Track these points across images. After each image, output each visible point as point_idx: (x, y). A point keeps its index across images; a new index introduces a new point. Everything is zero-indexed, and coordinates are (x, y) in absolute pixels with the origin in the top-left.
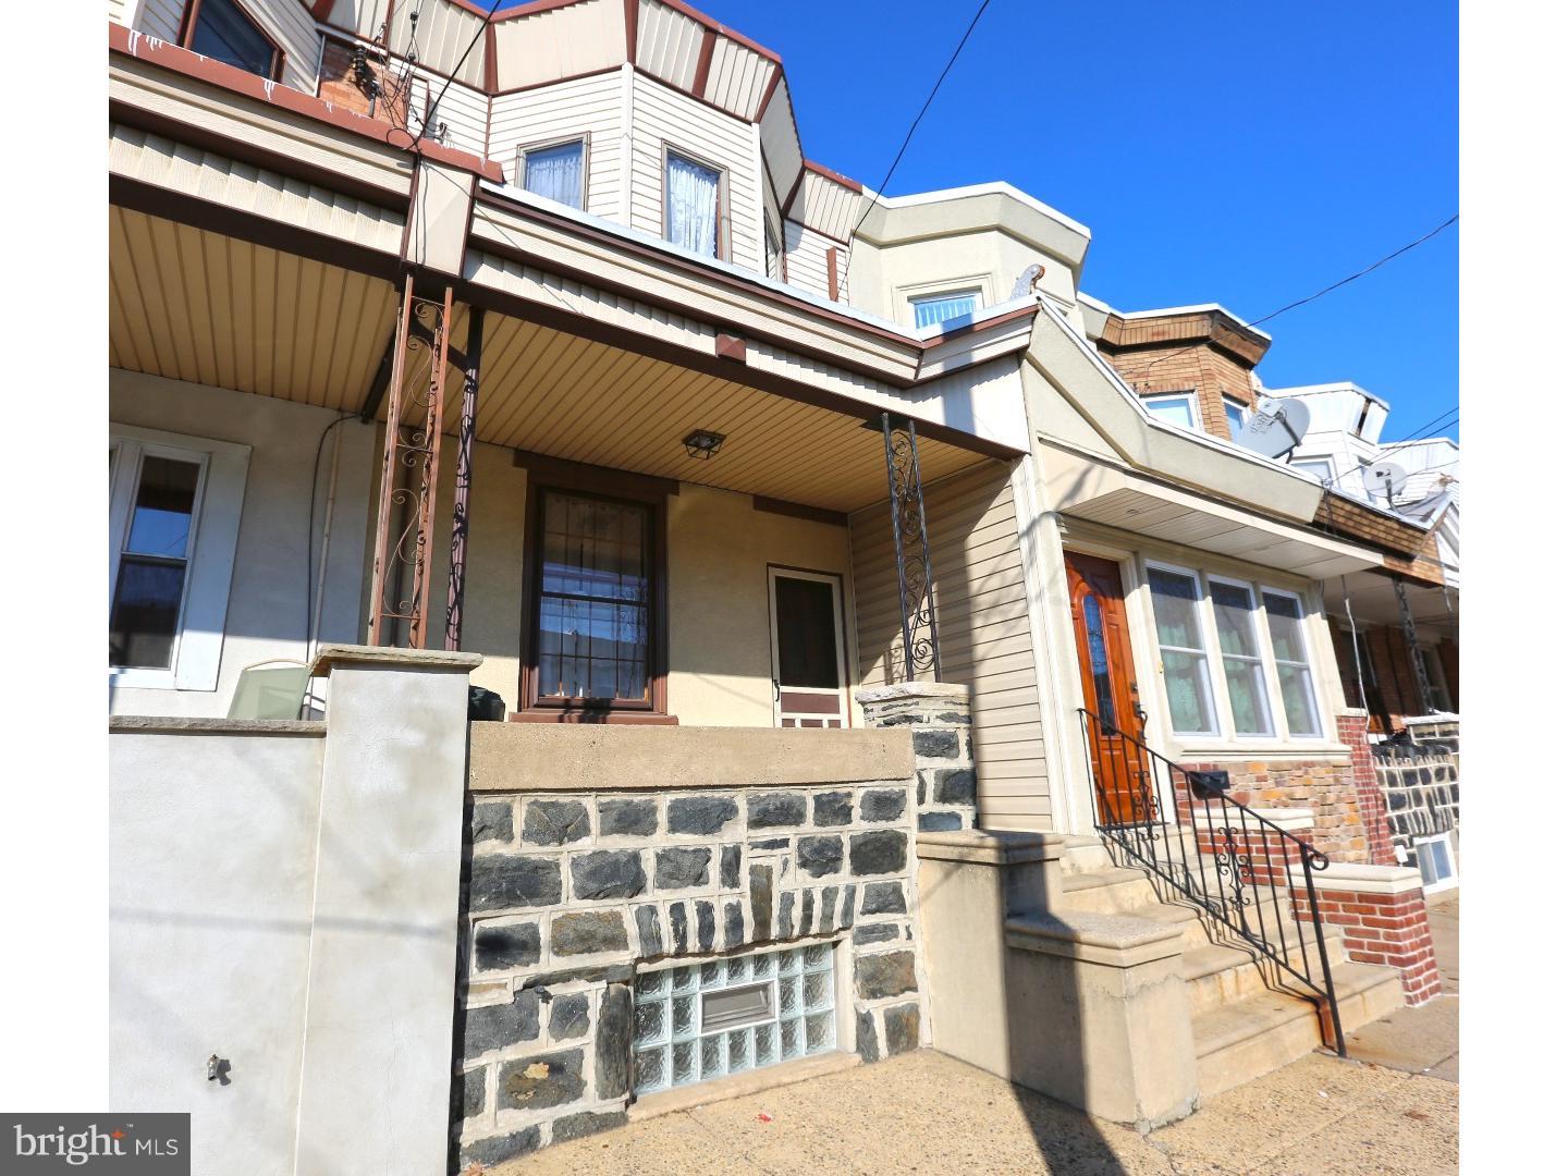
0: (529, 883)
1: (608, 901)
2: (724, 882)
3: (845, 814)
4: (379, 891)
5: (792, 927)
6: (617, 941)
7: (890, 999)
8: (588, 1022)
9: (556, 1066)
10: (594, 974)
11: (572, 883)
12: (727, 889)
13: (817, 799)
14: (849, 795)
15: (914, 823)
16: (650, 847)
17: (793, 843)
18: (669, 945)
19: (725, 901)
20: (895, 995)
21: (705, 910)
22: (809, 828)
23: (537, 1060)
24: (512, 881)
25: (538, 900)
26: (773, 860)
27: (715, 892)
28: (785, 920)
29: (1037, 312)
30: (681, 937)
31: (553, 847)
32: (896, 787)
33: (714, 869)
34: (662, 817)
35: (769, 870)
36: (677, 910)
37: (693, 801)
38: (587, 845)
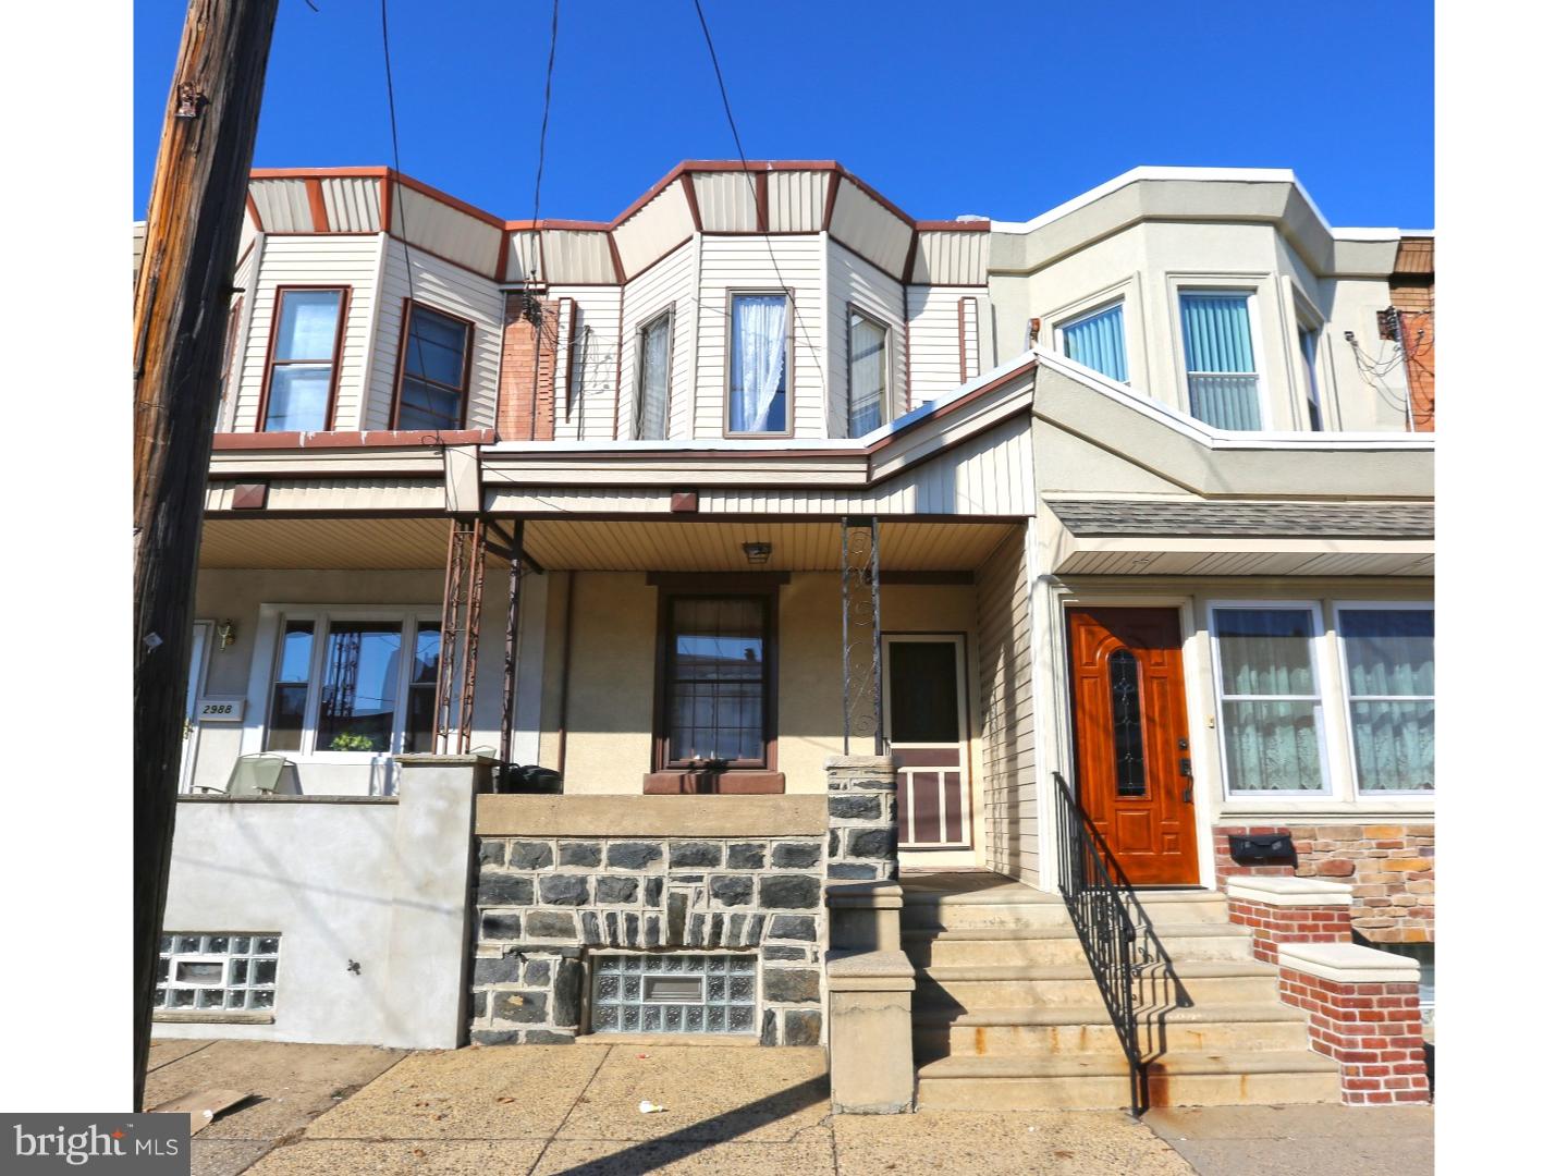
0: (513, 891)
1: (563, 907)
2: (648, 902)
3: (758, 862)
4: (424, 887)
5: (703, 939)
6: (569, 932)
7: (792, 1004)
8: (549, 979)
9: (528, 1000)
10: (555, 950)
11: (539, 893)
12: (650, 908)
13: (732, 848)
14: (762, 847)
15: (825, 872)
16: (593, 875)
17: (707, 880)
18: (605, 939)
19: (647, 915)
20: (796, 1002)
21: (632, 920)
22: (722, 869)
23: (516, 994)
24: (502, 888)
25: (518, 902)
26: (689, 890)
27: (639, 907)
28: (697, 933)
29: (1036, 367)
30: (614, 935)
31: (528, 871)
32: (811, 842)
33: (640, 893)
34: (604, 856)
35: (684, 898)
36: (612, 918)
37: (626, 846)
38: (550, 870)
